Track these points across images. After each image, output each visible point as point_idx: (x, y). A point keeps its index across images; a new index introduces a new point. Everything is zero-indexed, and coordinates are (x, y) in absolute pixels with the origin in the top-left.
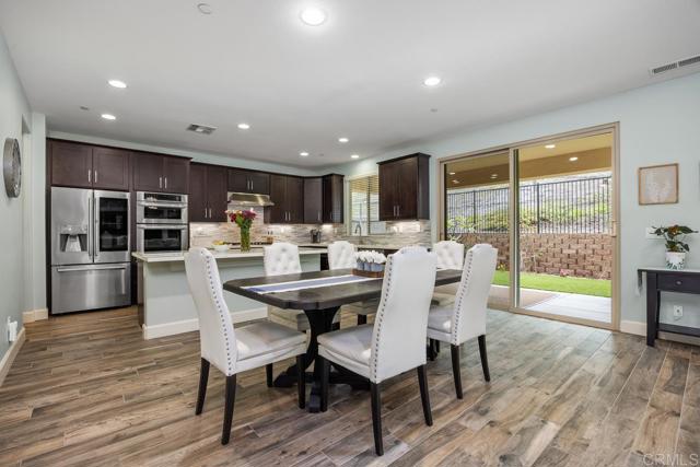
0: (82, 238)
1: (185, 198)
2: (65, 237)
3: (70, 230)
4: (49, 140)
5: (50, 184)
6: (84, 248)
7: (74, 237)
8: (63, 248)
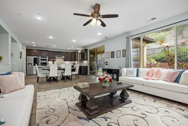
0: (31, 64)
1: (47, 57)
2: (29, 64)
3: (29, 62)
4: (26, 49)
5: (27, 56)
6: (31, 65)
7: (30, 63)
8: (28, 65)
